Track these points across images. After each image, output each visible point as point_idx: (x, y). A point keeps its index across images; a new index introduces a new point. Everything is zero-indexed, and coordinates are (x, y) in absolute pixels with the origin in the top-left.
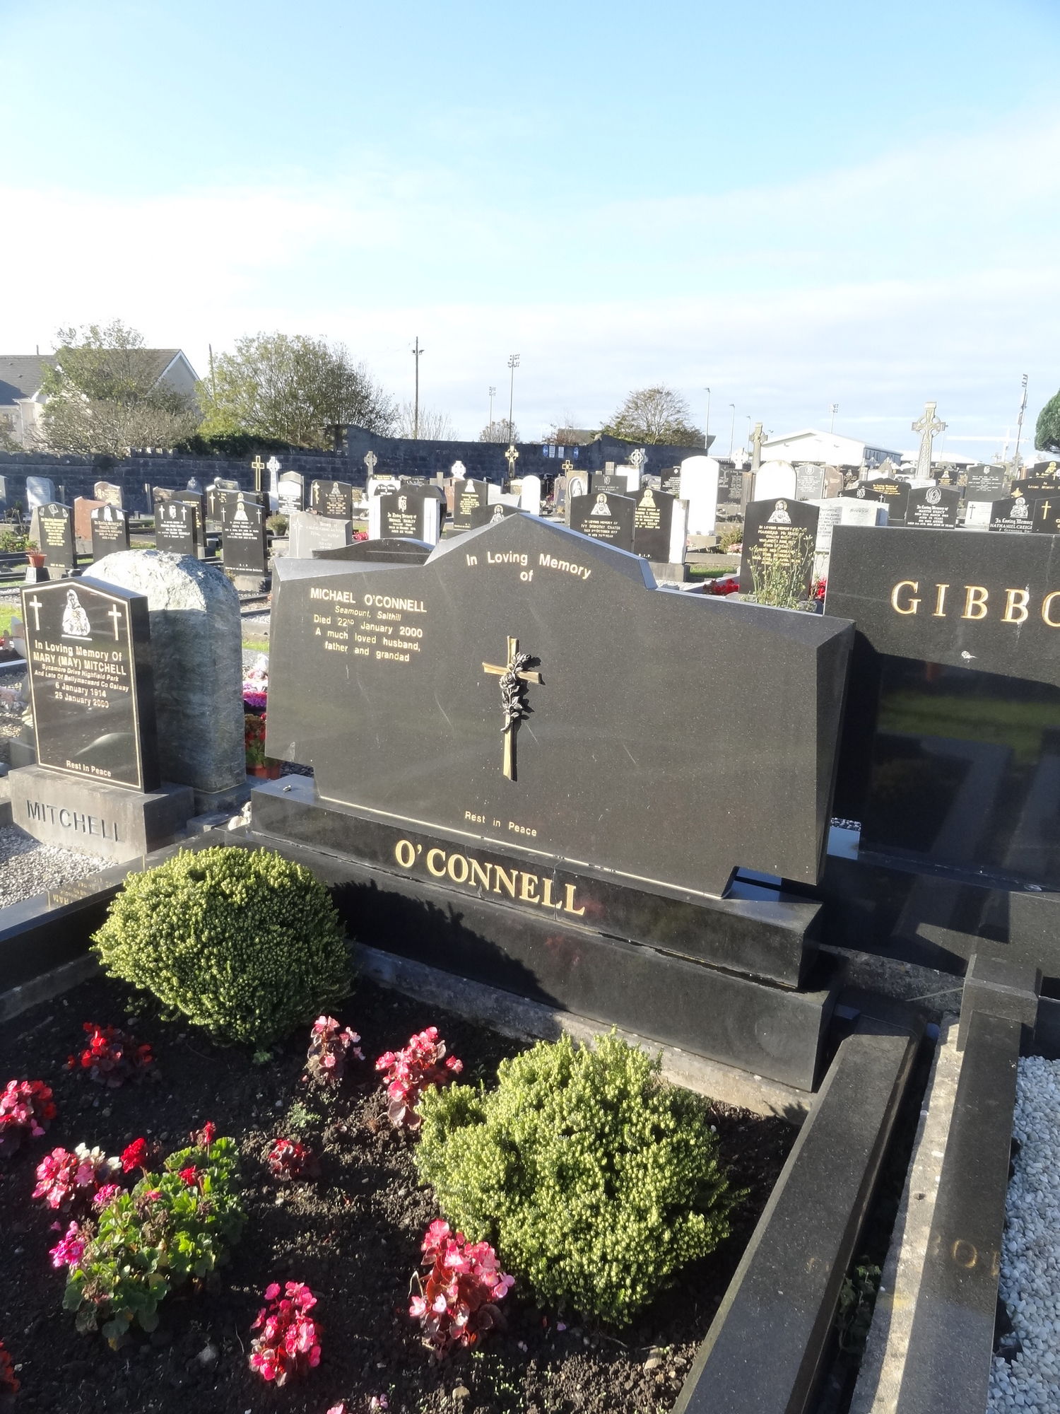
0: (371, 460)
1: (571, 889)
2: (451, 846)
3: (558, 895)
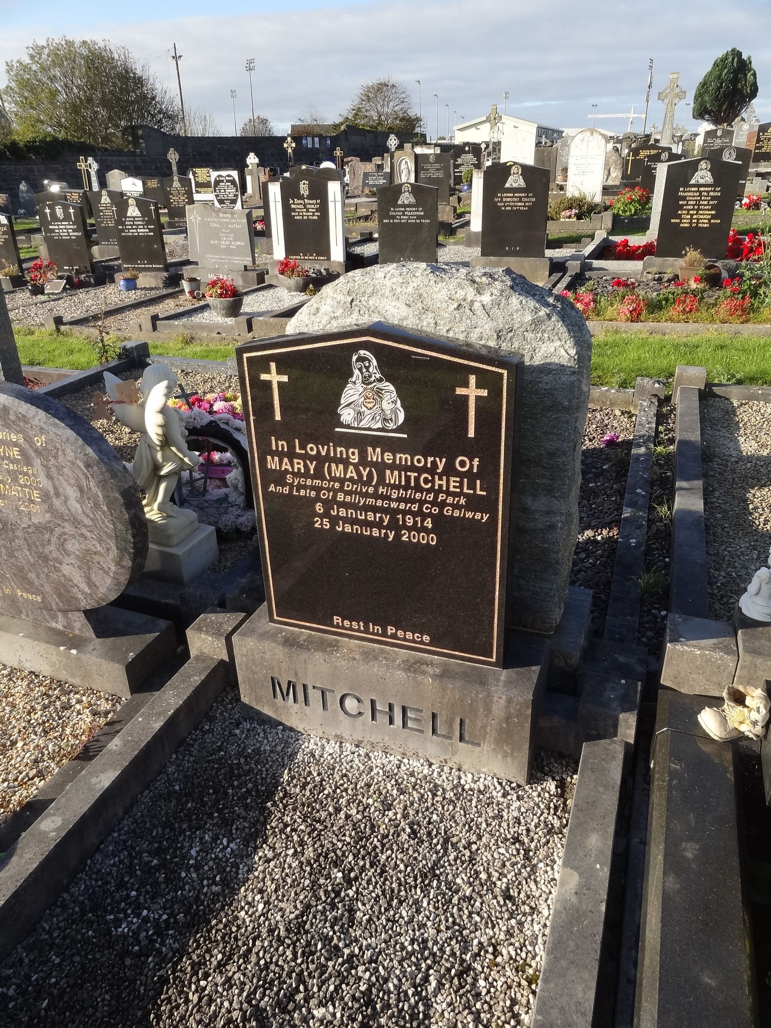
0: (173, 156)
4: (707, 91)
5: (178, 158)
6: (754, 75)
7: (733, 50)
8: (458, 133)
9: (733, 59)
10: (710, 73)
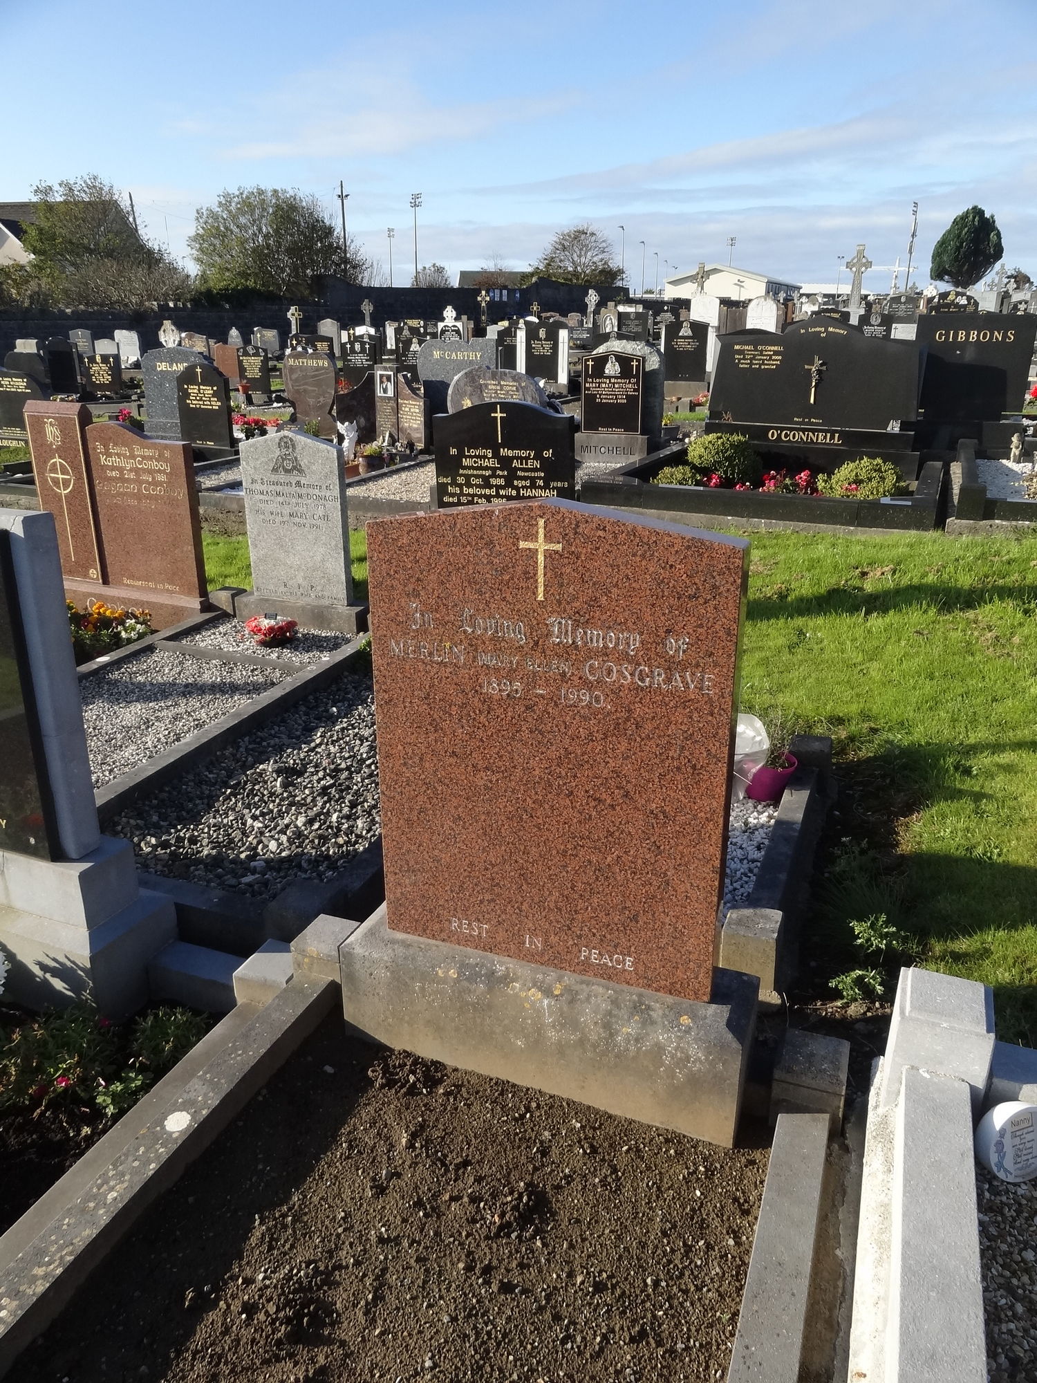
0: (367, 308)
1: (837, 435)
2: (791, 429)
3: (832, 438)
4: (945, 250)
5: (372, 309)
6: (999, 235)
7: (975, 208)
8: (669, 288)
9: (974, 218)
10: (949, 232)
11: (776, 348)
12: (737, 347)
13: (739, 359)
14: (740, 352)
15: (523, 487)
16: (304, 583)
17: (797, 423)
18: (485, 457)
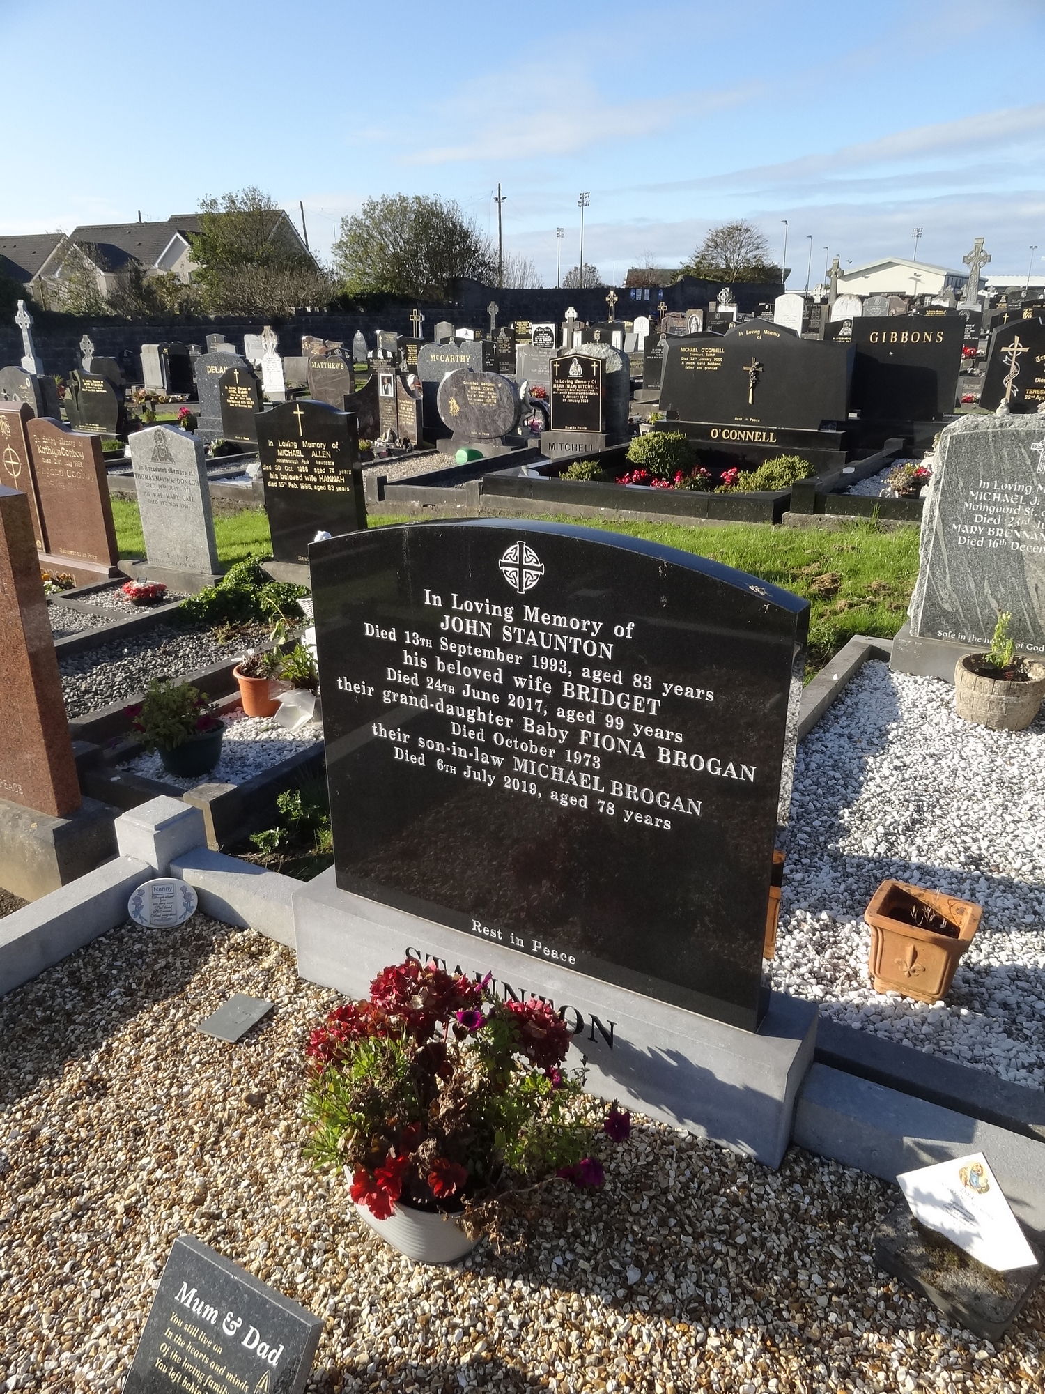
0: (493, 310)
1: (772, 434)
2: (731, 428)
3: (768, 436)
5: (498, 311)
11: (717, 350)
12: (683, 350)
13: (685, 361)
14: (686, 354)
15: (321, 474)
16: (181, 555)
17: (738, 422)
18: (292, 448)
